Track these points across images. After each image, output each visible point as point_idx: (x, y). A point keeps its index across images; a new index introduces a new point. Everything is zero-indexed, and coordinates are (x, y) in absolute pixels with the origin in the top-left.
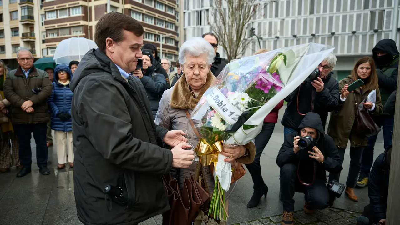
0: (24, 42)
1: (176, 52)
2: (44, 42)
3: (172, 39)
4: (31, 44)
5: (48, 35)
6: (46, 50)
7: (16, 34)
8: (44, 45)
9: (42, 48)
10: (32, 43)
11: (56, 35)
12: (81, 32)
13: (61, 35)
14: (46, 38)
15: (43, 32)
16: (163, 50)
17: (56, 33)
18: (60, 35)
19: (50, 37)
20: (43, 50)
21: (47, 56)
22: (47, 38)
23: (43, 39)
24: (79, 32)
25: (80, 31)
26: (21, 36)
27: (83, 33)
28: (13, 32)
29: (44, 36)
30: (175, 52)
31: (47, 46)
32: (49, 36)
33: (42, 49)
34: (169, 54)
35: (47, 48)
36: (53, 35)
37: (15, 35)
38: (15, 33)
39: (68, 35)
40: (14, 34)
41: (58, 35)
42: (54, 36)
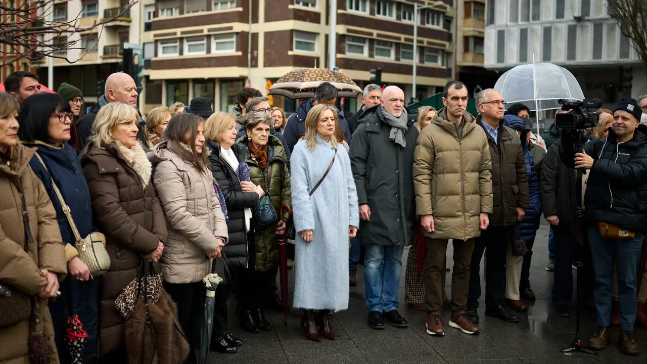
0: (107, 27)
1: (447, 43)
2: (148, 27)
3: (439, 13)
4: (122, 33)
5: (160, 12)
6: (152, 46)
7: (91, 11)
8: (150, 36)
9: (142, 42)
10: (121, 30)
11: (178, 11)
12: (234, 5)
13: (188, 12)
14: (152, 19)
15: (146, 6)
16: (418, 41)
17: (176, 8)
18: (185, 11)
19: (164, 16)
20: (146, 46)
21: (154, 59)
22: (156, 19)
23: (148, 21)
24: (229, 3)
25: (232, 2)
26: (101, 15)
27: (237, 6)
28: (86, 7)
29: (149, 13)
30: (444, 46)
31: (155, 36)
32: (162, 14)
33: (144, 44)
34: (429, 49)
35: (156, 42)
36: (169, 12)
37: (89, 15)
38: (88, 10)
39: (203, 10)
40: (86, 12)
41: (181, 12)
42: (172, 14)
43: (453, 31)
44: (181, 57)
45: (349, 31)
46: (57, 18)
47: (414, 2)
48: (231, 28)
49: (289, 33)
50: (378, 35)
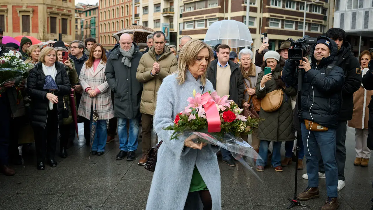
0: (164, 17)
1: (323, 21)
2: (181, 16)
3: (319, 6)
5: (186, 9)
6: (183, 24)
7: (158, 10)
8: (181, 20)
9: (179, 22)
10: (171, 18)
11: (193, 8)
12: (217, 5)
13: (197, 9)
14: (183, 12)
15: (181, 6)
16: (306, 20)
17: (192, 7)
18: (196, 8)
19: (187, 11)
20: (180, 24)
21: (183, 30)
22: (184, 12)
23: (181, 13)
24: (215, 4)
25: (216, 3)
26: (162, 11)
27: (219, 5)
28: (156, 8)
29: (182, 10)
30: (322, 22)
31: (184, 20)
32: (187, 10)
33: (179, 24)
34: (313, 24)
35: (184, 22)
36: (190, 9)
37: (157, 11)
38: (157, 9)
39: (204, 8)
40: (156, 10)
41: (195, 9)
42: (191, 10)
43: (327, 15)
44: (194, 29)
45: (271, 16)
46: (144, 13)
47: (305, 1)
48: (215, 16)
49: (241, 18)
50: (286, 18)
